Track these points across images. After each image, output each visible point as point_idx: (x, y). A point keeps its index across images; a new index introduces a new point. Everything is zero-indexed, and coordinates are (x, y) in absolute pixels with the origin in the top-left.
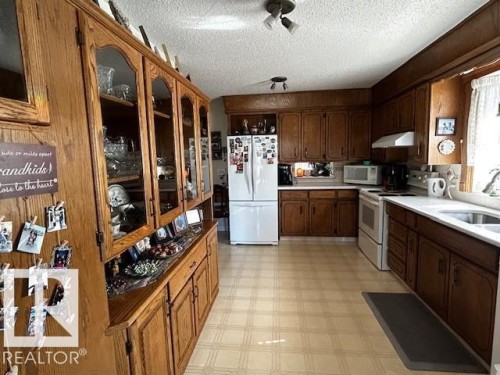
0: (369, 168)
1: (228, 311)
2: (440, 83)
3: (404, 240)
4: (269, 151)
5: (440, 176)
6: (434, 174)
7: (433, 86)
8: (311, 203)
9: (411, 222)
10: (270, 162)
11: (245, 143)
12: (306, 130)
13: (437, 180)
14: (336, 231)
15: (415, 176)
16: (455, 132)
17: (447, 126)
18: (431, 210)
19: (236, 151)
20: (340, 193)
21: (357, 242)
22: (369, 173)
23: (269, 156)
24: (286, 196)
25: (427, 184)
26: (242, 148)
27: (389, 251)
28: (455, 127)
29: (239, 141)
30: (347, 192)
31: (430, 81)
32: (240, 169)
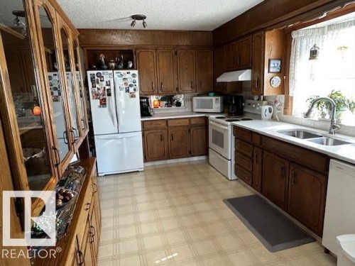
0: (214, 98)
1: (117, 241)
2: (272, 31)
3: (250, 155)
4: (131, 86)
5: (269, 104)
6: (264, 102)
7: (267, 34)
8: (170, 131)
9: (257, 141)
10: (133, 96)
11: (106, 78)
12: (161, 66)
13: (267, 107)
14: (190, 152)
15: (249, 104)
16: (281, 70)
17: (275, 65)
18: (271, 130)
19: (97, 86)
20: (192, 120)
21: (208, 159)
22: (214, 103)
23: (131, 90)
24: (148, 126)
25: (260, 110)
26: (104, 83)
27: (236, 164)
28: (281, 66)
29: (99, 75)
30: (197, 119)
31: (265, 30)
32: (103, 103)
